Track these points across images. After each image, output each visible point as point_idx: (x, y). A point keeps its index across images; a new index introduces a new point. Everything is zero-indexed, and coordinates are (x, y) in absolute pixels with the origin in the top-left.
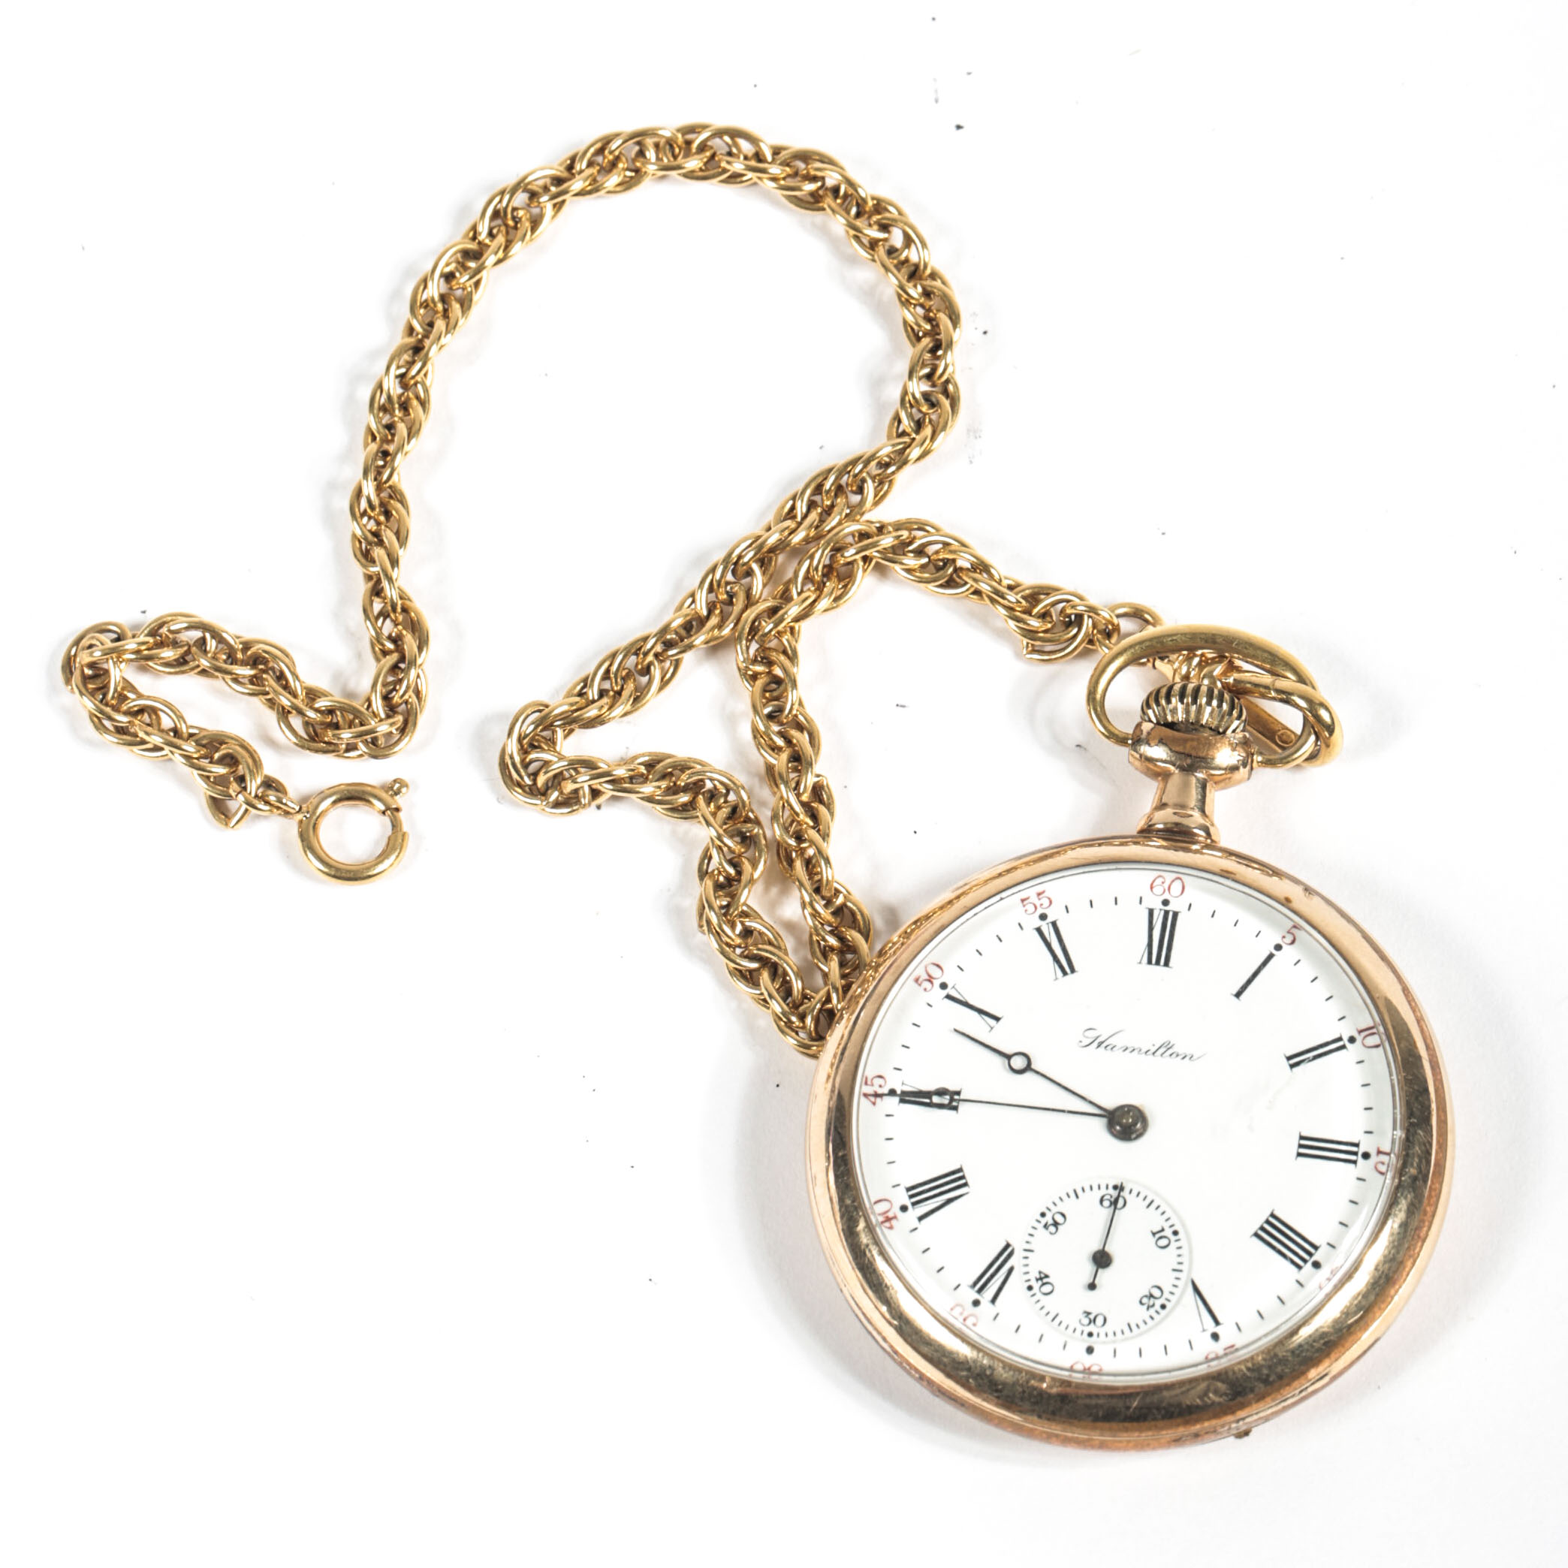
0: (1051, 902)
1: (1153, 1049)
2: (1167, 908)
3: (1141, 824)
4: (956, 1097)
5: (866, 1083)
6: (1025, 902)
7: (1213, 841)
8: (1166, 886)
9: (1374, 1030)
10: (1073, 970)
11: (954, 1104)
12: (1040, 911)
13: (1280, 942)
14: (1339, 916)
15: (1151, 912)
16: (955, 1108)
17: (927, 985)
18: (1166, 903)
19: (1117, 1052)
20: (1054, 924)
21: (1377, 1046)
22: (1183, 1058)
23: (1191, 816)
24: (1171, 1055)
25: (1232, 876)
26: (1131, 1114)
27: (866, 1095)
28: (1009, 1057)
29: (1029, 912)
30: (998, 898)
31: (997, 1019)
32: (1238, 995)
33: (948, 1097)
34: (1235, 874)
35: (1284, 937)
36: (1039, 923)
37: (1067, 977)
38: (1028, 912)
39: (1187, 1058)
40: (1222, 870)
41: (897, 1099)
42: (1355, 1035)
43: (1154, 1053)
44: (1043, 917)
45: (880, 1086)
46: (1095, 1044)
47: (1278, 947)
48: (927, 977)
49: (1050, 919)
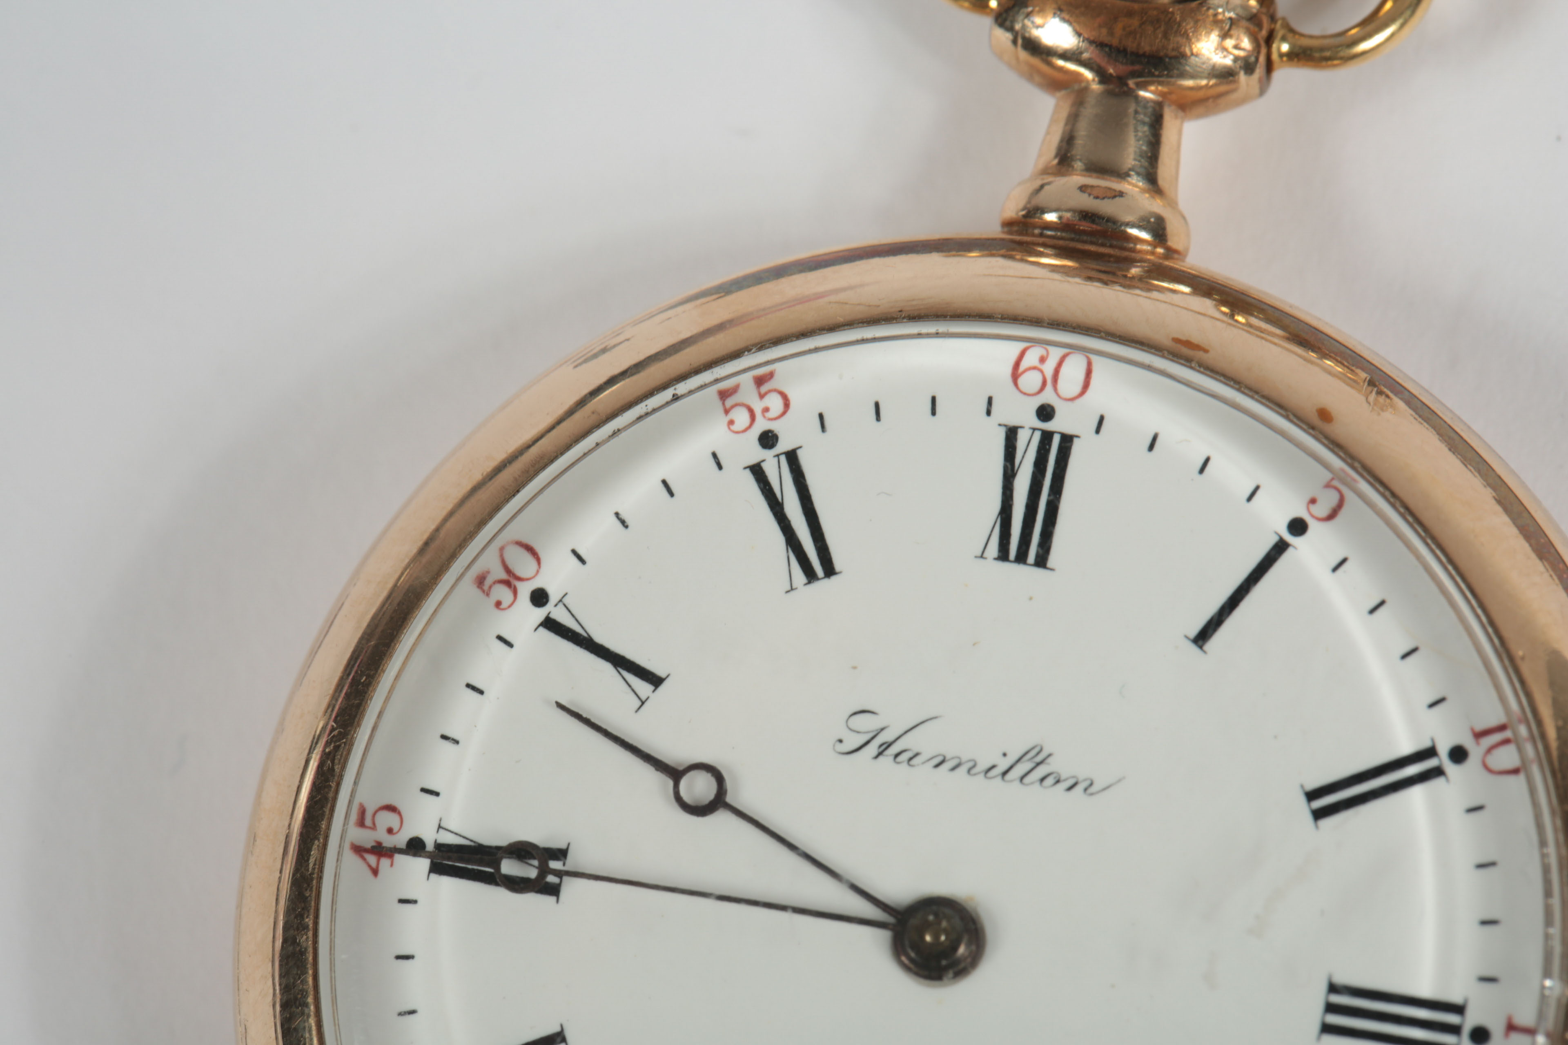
0: (787, 405)
1: (1003, 765)
2: (1049, 426)
3: (1013, 209)
4: (554, 865)
5: (361, 823)
6: (729, 402)
7: (1171, 253)
8: (1049, 368)
9: (1508, 734)
10: (830, 570)
11: (551, 879)
12: (762, 425)
13: (1302, 513)
14: (1442, 449)
15: (1011, 434)
16: (554, 891)
17: (503, 593)
18: (1045, 413)
19: (923, 771)
20: (792, 457)
21: (1515, 771)
22: (1070, 788)
23: (1121, 194)
24: (1042, 780)
25: (1200, 354)
26: (944, 924)
27: (359, 850)
28: (675, 774)
29: (738, 426)
30: (667, 394)
31: (656, 681)
32: (1202, 637)
33: (536, 863)
34: (1206, 351)
35: (1313, 501)
36: (757, 454)
37: (816, 585)
38: (735, 427)
39: (1079, 789)
40: (1177, 340)
41: (424, 863)
42: (1468, 742)
43: (1005, 773)
44: (768, 440)
45: (390, 831)
46: (873, 748)
47: (1298, 527)
48: (503, 576)
49: (783, 445)
